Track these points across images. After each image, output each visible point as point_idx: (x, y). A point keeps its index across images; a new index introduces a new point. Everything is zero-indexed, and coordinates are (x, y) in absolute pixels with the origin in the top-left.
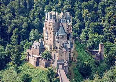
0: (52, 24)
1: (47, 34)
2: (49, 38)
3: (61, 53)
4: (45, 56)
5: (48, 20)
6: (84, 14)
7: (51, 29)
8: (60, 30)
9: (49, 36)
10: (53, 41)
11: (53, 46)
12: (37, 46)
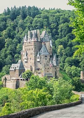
0: (33, 43)
1: (27, 56)
2: (29, 60)
3: (47, 68)
4: (27, 76)
5: (27, 40)
6: (59, 50)
7: (31, 49)
8: (42, 49)
9: (29, 58)
10: (35, 62)
11: (33, 68)
12: (16, 68)
